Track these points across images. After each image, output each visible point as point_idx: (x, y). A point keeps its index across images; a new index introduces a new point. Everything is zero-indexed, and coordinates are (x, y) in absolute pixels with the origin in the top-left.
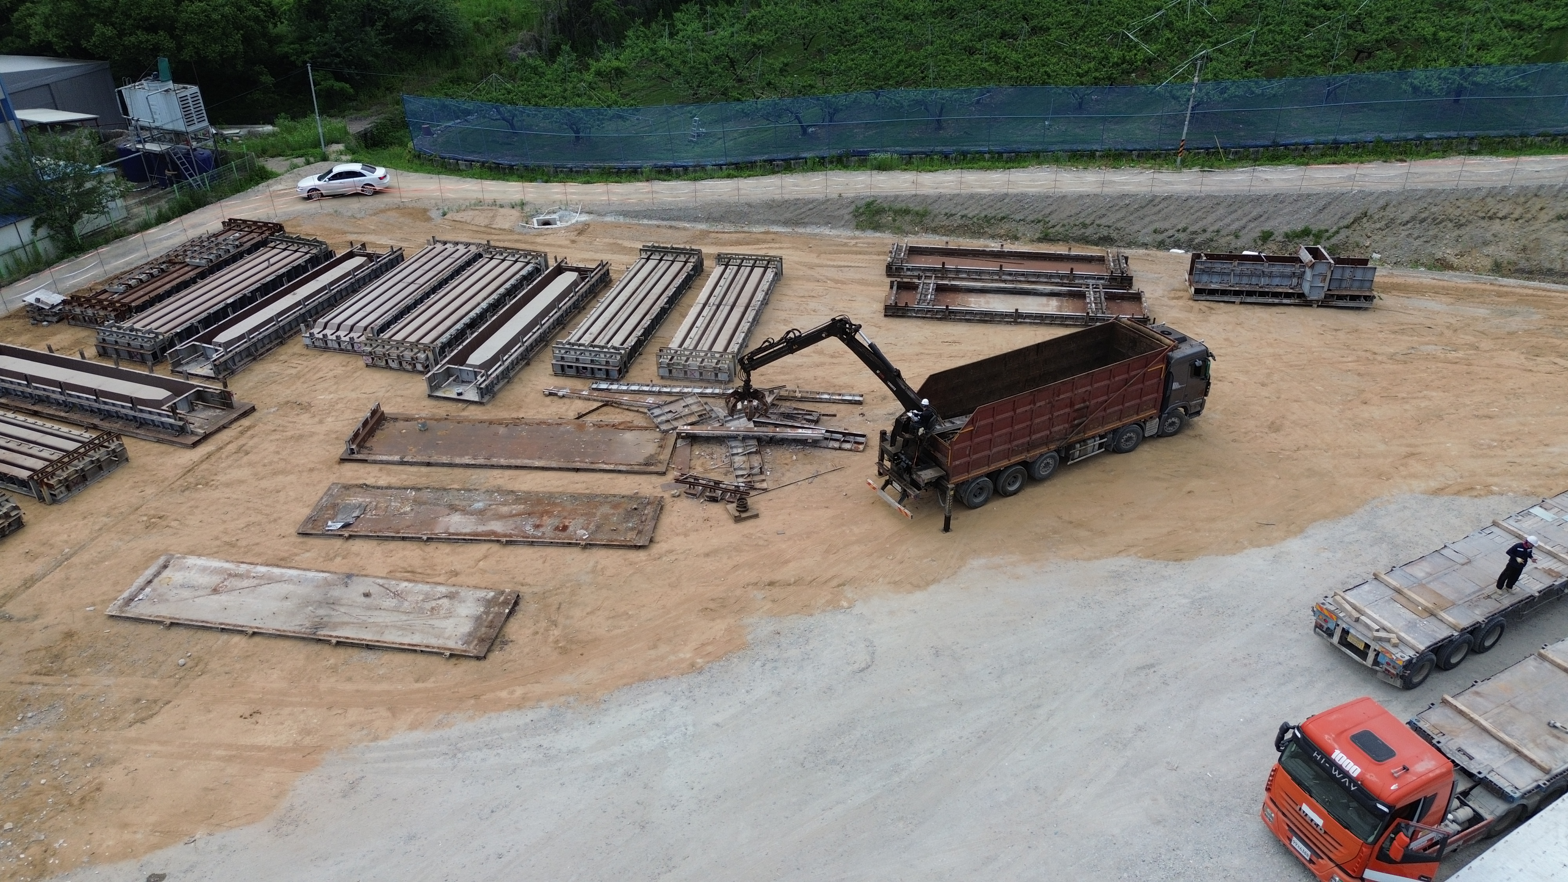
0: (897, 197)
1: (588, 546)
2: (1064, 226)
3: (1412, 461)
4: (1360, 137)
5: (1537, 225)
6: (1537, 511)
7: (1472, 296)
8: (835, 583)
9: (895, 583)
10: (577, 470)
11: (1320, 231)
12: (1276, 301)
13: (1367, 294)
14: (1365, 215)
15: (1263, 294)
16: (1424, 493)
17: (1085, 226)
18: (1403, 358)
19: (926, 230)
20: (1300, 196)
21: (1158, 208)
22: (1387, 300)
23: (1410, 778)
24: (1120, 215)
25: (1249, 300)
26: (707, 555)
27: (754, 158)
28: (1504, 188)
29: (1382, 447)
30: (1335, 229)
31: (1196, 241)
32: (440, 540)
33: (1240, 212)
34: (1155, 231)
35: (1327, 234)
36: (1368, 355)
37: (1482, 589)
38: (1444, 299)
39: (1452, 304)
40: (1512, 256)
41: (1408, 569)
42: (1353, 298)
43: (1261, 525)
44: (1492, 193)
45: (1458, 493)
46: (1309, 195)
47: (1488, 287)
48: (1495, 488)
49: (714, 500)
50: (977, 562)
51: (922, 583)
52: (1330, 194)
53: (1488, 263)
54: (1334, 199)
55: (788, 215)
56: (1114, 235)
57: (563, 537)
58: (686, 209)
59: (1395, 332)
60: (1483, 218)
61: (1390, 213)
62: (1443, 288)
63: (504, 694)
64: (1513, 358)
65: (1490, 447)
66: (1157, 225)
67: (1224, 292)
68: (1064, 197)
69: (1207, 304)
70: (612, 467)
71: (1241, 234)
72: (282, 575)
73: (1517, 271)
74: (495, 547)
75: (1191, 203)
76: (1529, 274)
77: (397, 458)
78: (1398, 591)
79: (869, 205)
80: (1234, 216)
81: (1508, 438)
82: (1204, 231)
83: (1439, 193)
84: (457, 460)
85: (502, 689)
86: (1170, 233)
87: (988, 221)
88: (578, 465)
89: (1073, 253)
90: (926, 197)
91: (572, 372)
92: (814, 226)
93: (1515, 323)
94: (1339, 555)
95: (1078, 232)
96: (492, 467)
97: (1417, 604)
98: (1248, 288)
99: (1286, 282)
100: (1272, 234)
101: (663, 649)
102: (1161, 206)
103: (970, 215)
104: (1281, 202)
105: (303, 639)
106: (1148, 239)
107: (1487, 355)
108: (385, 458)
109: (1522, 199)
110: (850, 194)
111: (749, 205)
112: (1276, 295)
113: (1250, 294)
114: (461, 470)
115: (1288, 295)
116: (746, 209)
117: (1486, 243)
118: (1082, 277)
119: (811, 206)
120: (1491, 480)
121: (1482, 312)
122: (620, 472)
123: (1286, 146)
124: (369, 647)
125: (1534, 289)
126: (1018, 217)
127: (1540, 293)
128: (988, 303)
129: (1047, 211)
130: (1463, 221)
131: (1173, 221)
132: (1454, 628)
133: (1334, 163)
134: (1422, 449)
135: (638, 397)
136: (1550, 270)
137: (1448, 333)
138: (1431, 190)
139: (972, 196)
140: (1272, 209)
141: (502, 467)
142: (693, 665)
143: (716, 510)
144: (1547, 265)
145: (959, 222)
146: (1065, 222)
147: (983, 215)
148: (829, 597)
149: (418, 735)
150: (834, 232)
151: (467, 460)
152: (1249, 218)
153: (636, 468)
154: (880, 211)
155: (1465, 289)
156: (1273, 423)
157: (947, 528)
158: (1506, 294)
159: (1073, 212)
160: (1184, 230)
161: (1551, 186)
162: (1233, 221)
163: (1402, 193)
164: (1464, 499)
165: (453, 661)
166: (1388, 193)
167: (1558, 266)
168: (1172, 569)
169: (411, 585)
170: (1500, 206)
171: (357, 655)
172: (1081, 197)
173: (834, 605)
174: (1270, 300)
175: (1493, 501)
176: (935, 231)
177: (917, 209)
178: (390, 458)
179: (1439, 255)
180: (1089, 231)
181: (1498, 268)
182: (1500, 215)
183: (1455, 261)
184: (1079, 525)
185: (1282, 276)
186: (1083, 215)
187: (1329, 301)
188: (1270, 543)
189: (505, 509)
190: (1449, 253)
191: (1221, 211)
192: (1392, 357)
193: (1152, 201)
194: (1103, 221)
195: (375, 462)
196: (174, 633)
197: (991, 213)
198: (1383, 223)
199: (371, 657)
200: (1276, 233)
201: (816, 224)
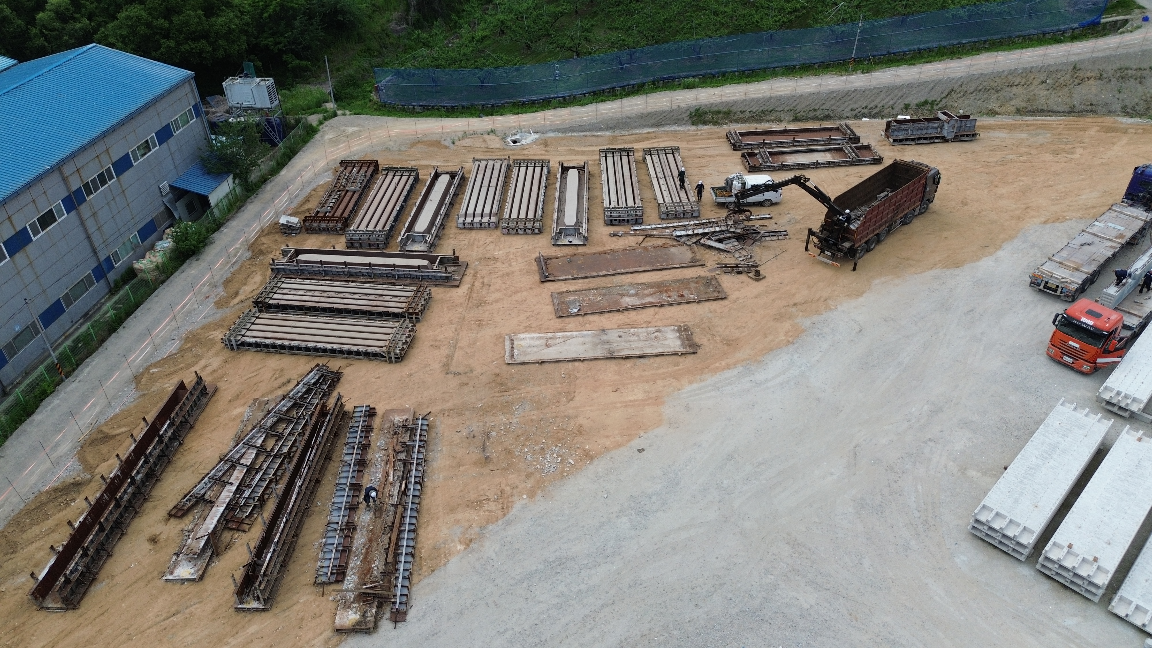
0: (712, 104)
1: (699, 302)
2: (804, 111)
3: (1029, 211)
4: (930, 45)
5: (1033, 87)
6: (1096, 223)
7: (1016, 128)
8: (822, 300)
9: (847, 296)
10: (661, 270)
11: (933, 101)
12: (932, 141)
13: (974, 133)
14: (953, 90)
15: (925, 138)
16: (1040, 223)
17: (815, 110)
18: (1001, 163)
19: (732, 121)
20: (920, 83)
21: (851, 97)
22: (983, 134)
23: (1111, 321)
24: (833, 102)
25: (919, 142)
26: (756, 297)
27: (603, 87)
28: (1016, 69)
29: (1014, 206)
30: (939, 99)
31: (873, 113)
32: (627, 309)
33: (892, 95)
34: (852, 110)
35: (936, 103)
36: (986, 163)
37: (1090, 258)
38: (1005, 131)
39: (1009, 133)
40: (1024, 104)
41: (1060, 254)
42: (967, 136)
43: (983, 247)
44: (1010, 73)
45: (1054, 222)
46: (924, 83)
47: (1021, 122)
48: (1067, 218)
49: (740, 273)
50: (876, 281)
51: (859, 294)
52: (934, 81)
53: (1013, 109)
54: (936, 83)
55: (652, 121)
56: (831, 114)
57: (684, 300)
58: (593, 124)
59: (992, 151)
60: (1008, 86)
61: (964, 88)
62: (1002, 125)
63: (717, 365)
64: (1048, 157)
65: (1057, 200)
66: (851, 107)
67: (907, 140)
68: (802, 95)
69: (900, 146)
70: (678, 266)
71: (894, 106)
72: (571, 335)
73: (1027, 112)
74: (657, 309)
75: (867, 92)
76: (1033, 113)
77: (570, 277)
78: (1061, 263)
79: (697, 110)
80: (889, 98)
81: (1062, 195)
82: (876, 107)
83: (986, 75)
84: (601, 273)
85: (715, 363)
86: (859, 110)
87: (764, 113)
88: (660, 267)
89: (822, 127)
90: (728, 103)
91: (617, 223)
92: (668, 126)
93: (1041, 139)
94: (1020, 255)
95: (812, 114)
96: (619, 274)
97: (1070, 267)
98: (917, 136)
99: (935, 131)
100: (909, 105)
101: (771, 337)
102: (853, 95)
103: (754, 111)
104: (911, 88)
105: (607, 358)
106: (849, 115)
107: (1036, 157)
108: (564, 277)
109: (1024, 75)
110: (683, 105)
111: (629, 118)
112: (932, 138)
113: (919, 139)
114: (604, 278)
115: (937, 138)
116: (628, 120)
117: (1011, 99)
118: (835, 140)
119: (664, 114)
120: (1066, 214)
121: (1024, 135)
122: (682, 267)
123: (894, 54)
124: (640, 357)
125: (1041, 121)
126: (780, 109)
127: (1045, 122)
128: (796, 159)
129: (794, 104)
130: (999, 89)
131: (859, 103)
132: (1088, 273)
133: (927, 62)
134: (1030, 205)
135: (660, 231)
136: (1042, 110)
137: (1015, 148)
138: (982, 74)
139: (753, 100)
140: (908, 92)
141: (624, 273)
142: (788, 341)
143: (743, 277)
144: (1040, 107)
145: (749, 115)
146: (805, 109)
147: (761, 110)
148: (824, 306)
149: (695, 386)
150: (681, 128)
151: (604, 273)
152: (897, 97)
153: (690, 264)
154: (705, 113)
155: (1011, 125)
156: (962, 202)
157: (854, 269)
158: (1031, 125)
159: (808, 103)
160: (866, 107)
161: (1037, 67)
162: (889, 100)
163: (968, 77)
164: (1057, 224)
165: (683, 357)
166: (961, 78)
167: (1045, 107)
168: (957, 271)
169: (636, 330)
170: (1014, 79)
171: (638, 361)
172: (811, 95)
173: (828, 308)
174: (929, 141)
175: (1068, 223)
176: (736, 121)
177: (724, 110)
178: (567, 277)
179: (990, 108)
180: (818, 113)
181: (1019, 111)
182: (1015, 84)
183: (999, 110)
184: (908, 259)
185: (933, 128)
186: (813, 104)
187: (958, 138)
188: (991, 254)
189: (646, 292)
190: (994, 106)
191: (883, 95)
192: (996, 163)
193: (848, 93)
194: (824, 107)
195: (559, 280)
196: (545, 366)
197: (765, 108)
198: (962, 94)
199: (644, 361)
200: (912, 105)
201: (669, 124)
